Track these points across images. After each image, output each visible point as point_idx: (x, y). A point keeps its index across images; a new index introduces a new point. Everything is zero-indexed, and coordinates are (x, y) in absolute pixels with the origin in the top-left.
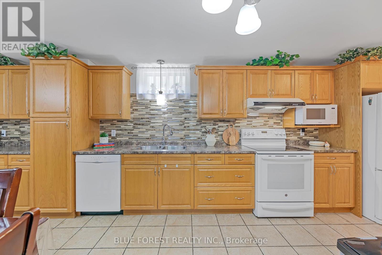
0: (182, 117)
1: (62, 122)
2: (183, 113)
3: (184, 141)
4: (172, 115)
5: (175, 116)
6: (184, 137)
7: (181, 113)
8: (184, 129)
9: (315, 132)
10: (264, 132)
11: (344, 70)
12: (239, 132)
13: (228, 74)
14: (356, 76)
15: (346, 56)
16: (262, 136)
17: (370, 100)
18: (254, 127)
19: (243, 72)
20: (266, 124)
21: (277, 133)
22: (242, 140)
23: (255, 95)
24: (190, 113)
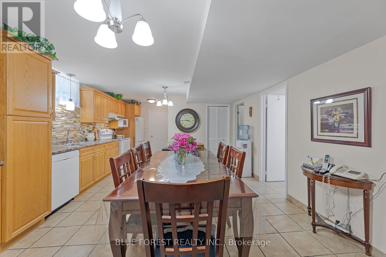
0: (72, 120)
1: (44, 123)
2: (73, 117)
3: (75, 139)
4: (67, 118)
5: (69, 119)
6: (74, 136)
7: (72, 117)
8: (74, 130)
9: (116, 131)
10: (107, 131)
11: (129, 106)
12: (98, 131)
13: (104, 97)
14: (133, 109)
15: (133, 102)
16: (106, 133)
17: (137, 119)
18: (102, 128)
19: (108, 98)
20: (105, 127)
21: (110, 132)
22: (100, 136)
23: (110, 112)
24: (76, 117)
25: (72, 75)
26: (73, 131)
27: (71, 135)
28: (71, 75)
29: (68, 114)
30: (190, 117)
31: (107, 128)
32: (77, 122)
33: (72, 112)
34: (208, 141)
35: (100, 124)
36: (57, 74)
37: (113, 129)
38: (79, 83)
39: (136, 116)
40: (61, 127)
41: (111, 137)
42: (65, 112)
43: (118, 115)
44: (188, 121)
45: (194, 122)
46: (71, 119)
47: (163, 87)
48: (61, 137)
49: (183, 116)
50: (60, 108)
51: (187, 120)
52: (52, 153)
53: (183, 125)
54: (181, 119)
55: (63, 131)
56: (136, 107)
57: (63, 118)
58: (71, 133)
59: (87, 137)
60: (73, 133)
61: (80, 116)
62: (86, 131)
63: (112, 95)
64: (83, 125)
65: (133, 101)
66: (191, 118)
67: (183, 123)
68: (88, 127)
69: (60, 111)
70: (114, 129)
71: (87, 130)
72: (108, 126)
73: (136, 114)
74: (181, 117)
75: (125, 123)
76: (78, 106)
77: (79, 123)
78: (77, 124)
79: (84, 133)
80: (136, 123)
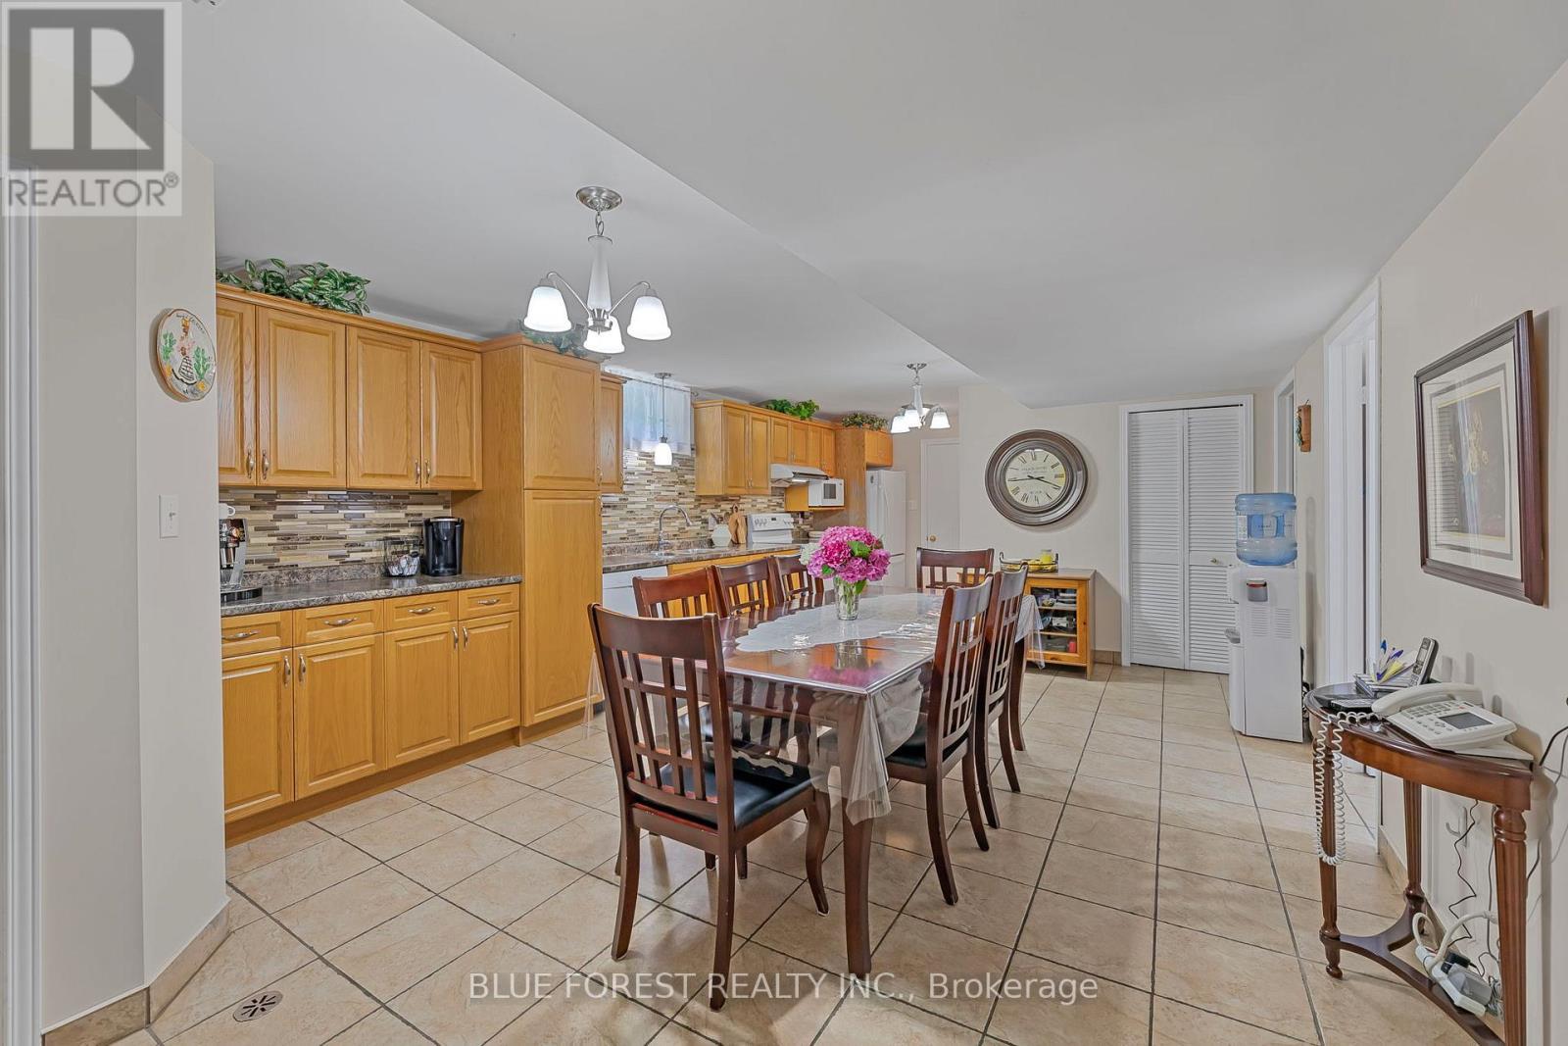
0: (674, 491)
1: (586, 501)
2: (676, 483)
4: (661, 486)
5: (667, 488)
7: (673, 482)
8: (677, 515)
9: (811, 518)
10: (774, 519)
11: (847, 434)
12: (746, 519)
13: (753, 419)
14: (860, 444)
15: (856, 421)
16: (772, 525)
17: (872, 478)
18: (759, 511)
19: (766, 418)
20: (769, 506)
21: (785, 520)
22: (753, 534)
23: (777, 459)
24: (685, 482)
25: (666, 374)
26: (677, 518)
27: (670, 529)
28: (663, 376)
29: (663, 476)
30: (1044, 461)
31: (778, 509)
32: (686, 494)
33: (673, 469)
34: (1133, 564)
35: (754, 498)
36: (625, 382)
37: (798, 513)
38: (689, 389)
39: (870, 467)
40: (648, 507)
41: (788, 538)
42: (656, 470)
43: (795, 467)
44: (1038, 479)
45: (1062, 482)
46: (671, 489)
47: (910, 366)
48: (647, 533)
49: (1016, 463)
50: (645, 462)
51: (1032, 478)
52: (604, 569)
53: (1018, 498)
54: (1009, 474)
55: (652, 519)
56: (869, 437)
57: (652, 487)
58: (672, 524)
59: (714, 536)
60: (677, 523)
61: (694, 477)
62: (711, 520)
63: (781, 407)
64: (703, 501)
65: (856, 416)
66: (1053, 467)
67: (1018, 488)
68: (717, 507)
69: (644, 469)
70: (802, 513)
71: (713, 516)
72: (779, 505)
73: (868, 460)
74: (1008, 463)
75: (831, 492)
76: (687, 452)
77: (690, 497)
78: (685, 500)
79: (704, 525)
80: (871, 490)
